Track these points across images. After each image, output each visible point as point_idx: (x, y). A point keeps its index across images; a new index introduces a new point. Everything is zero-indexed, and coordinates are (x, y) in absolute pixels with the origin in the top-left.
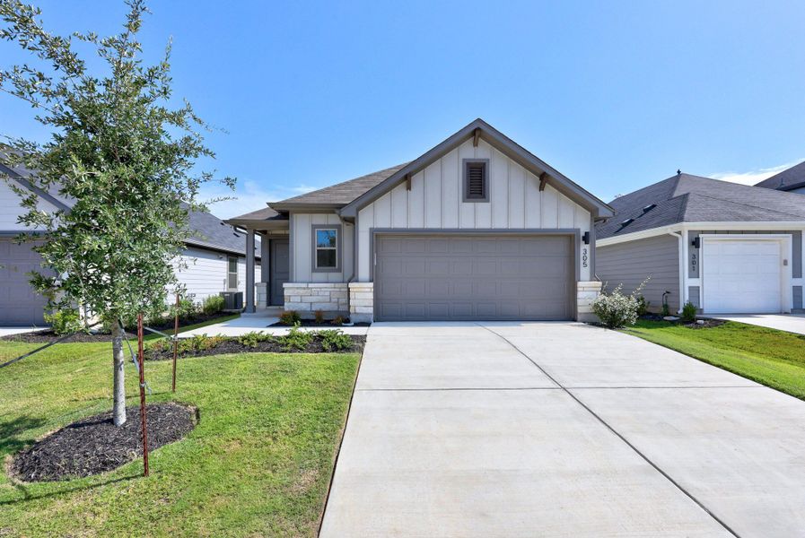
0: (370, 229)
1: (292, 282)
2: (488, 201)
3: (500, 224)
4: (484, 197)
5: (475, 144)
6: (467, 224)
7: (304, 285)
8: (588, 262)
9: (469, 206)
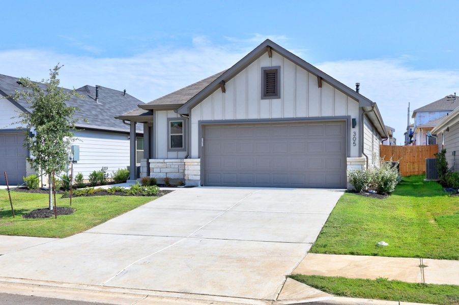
0: (199, 121)
1: (155, 159)
2: (280, 98)
3: (289, 114)
4: (276, 95)
5: (271, 56)
6: (265, 115)
7: (162, 161)
8: (357, 142)
9: (266, 102)
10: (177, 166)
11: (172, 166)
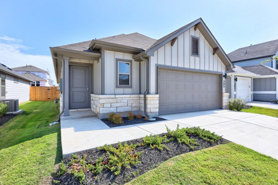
0: (156, 64)
4: (198, 55)
5: (195, 30)
7: (112, 96)
9: (193, 58)
10: (126, 101)
11: (123, 101)
